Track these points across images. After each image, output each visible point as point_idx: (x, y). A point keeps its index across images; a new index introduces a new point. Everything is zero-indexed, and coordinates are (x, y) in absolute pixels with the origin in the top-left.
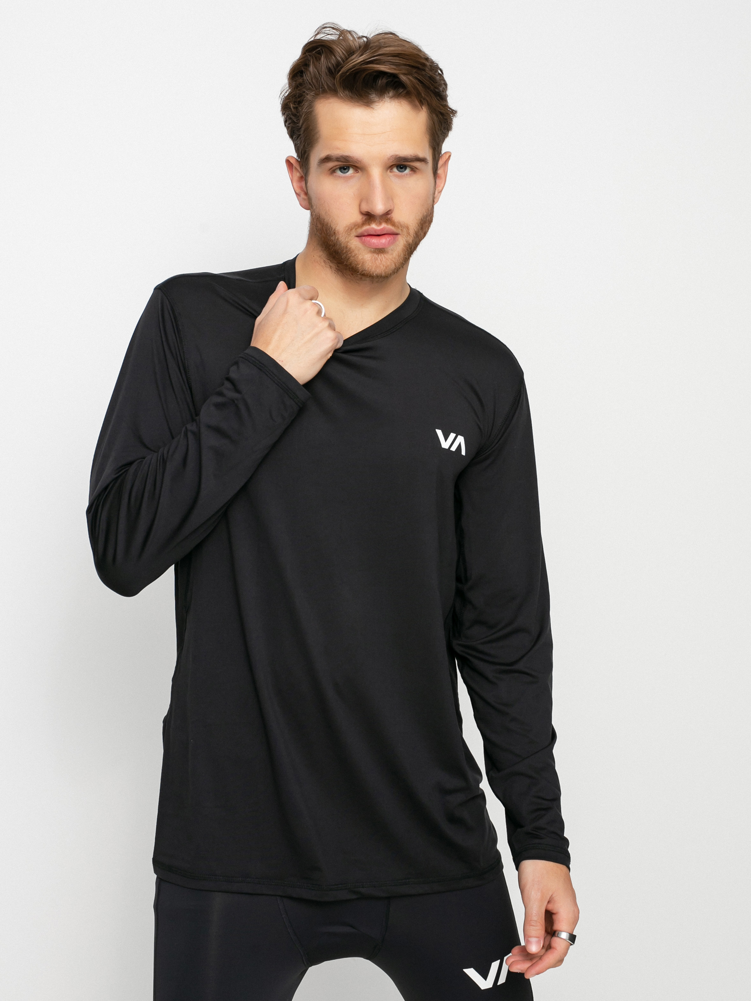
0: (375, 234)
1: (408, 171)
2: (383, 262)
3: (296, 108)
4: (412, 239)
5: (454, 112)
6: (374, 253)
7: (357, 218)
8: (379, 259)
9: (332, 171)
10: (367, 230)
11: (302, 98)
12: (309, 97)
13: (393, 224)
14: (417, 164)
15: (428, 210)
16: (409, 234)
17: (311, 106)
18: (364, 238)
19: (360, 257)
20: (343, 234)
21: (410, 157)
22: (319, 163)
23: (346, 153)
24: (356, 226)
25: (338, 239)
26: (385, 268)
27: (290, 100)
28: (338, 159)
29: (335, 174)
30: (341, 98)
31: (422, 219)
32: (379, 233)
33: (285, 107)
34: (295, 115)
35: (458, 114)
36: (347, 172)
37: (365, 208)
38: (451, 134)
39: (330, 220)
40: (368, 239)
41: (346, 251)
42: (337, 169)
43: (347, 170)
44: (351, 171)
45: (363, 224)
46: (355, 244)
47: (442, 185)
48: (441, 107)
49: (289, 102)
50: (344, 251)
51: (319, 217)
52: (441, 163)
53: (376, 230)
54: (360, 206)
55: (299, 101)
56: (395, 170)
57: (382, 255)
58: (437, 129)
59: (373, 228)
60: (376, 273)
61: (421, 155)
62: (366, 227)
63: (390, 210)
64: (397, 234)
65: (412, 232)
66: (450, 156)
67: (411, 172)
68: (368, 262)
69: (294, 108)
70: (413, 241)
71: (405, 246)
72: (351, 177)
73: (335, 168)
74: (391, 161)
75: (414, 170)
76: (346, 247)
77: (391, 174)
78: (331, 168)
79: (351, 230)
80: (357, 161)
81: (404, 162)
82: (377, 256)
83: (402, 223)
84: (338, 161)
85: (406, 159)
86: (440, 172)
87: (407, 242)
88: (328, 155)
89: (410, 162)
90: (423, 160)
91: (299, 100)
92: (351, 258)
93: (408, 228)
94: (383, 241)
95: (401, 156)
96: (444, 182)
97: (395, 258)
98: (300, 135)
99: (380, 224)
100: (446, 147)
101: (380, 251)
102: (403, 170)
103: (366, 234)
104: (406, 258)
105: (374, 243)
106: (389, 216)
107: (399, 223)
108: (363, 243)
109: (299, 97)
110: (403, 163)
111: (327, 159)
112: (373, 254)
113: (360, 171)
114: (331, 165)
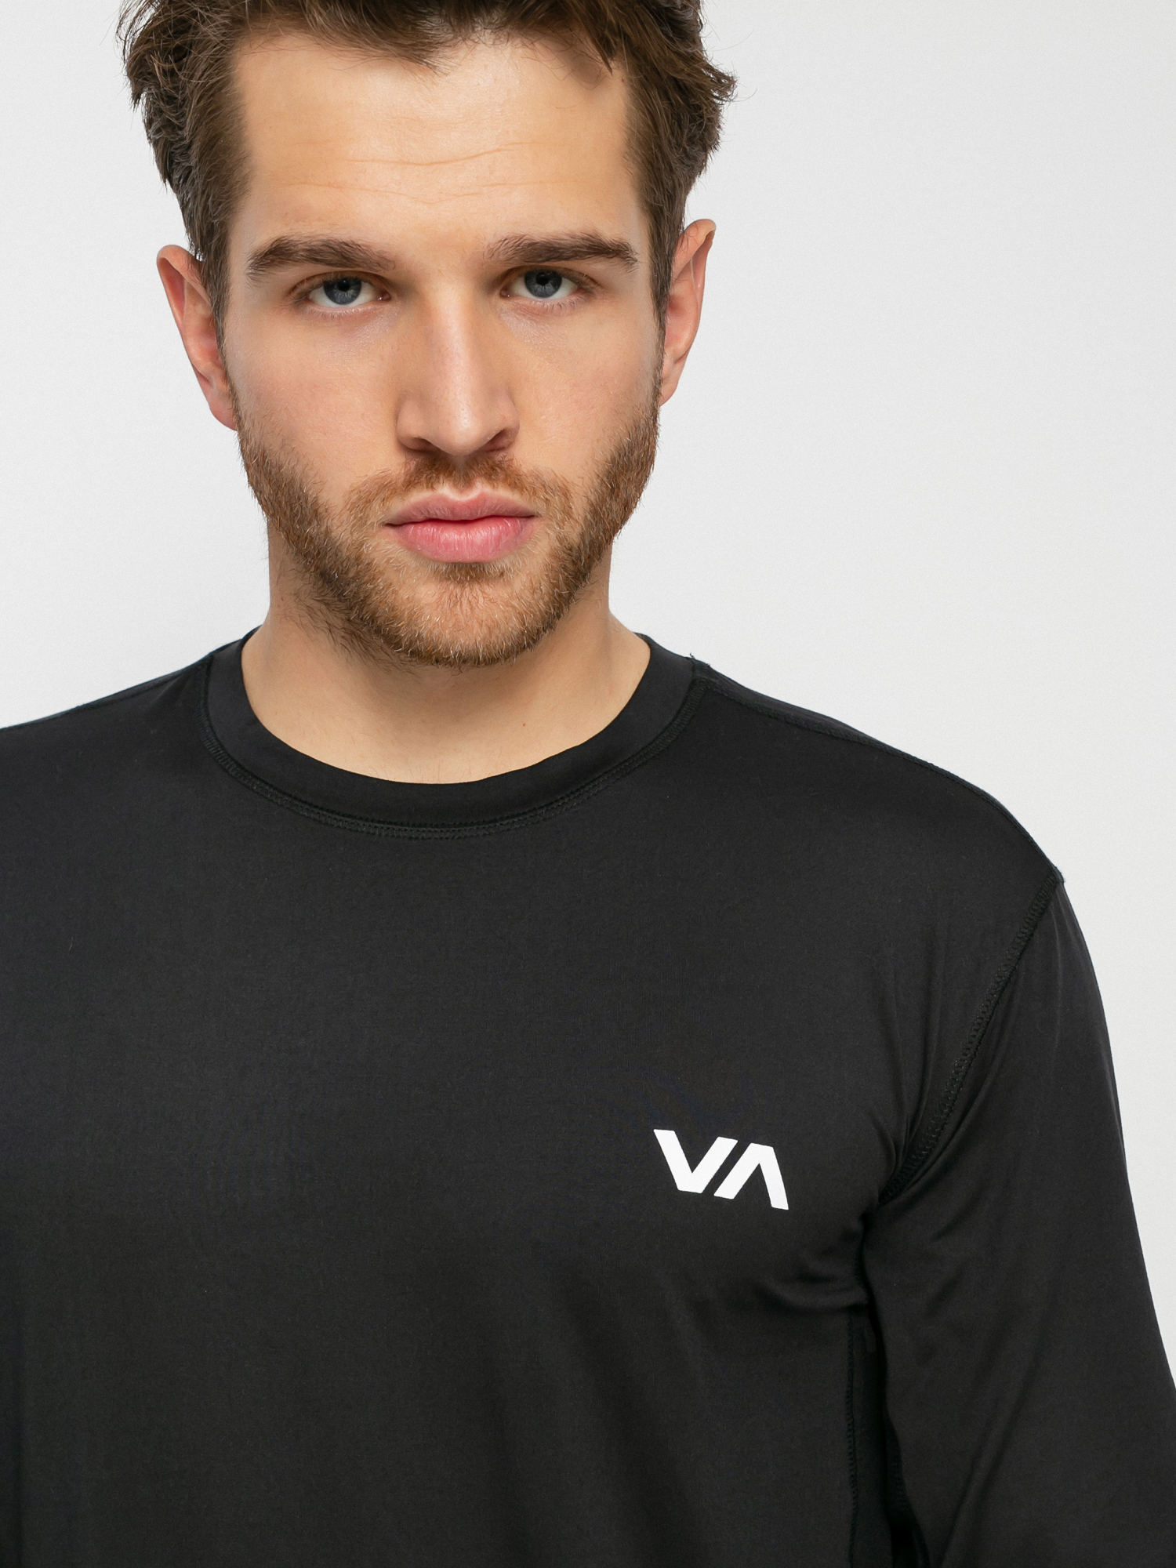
0: (451, 518)
1: (563, 294)
2: (477, 611)
3: (171, 74)
4: (578, 529)
5: (724, 83)
6: (448, 579)
7: (389, 462)
8: (465, 602)
9: (299, 297)
10: (425, 505)
11: (190, 37)
12: (210, 32)
13: (515, 481)
14: (596, 267)
15: (637, 428)
16: (567, 512)
17: (220, 64)
18: (412, 528)
19: (404, 594)
20: (344, 517)
21: (568, 241)
22: (252, 266)
23: (343, 232)
24: (385, 488)
25: (327, 533)
26: (485, 630)
27: (148, 46)
28: (314, 254)
29: (310, 308)
30: (323, 35)
31: (613, 459)
32: (466, 515)
33: (139, 72)
34: (170, 99)
35: (739, 90)
36: (354, 297)
37: (415, 426)
38: (716, 161)
39: (299, 469)
40: (429, 530)
41: (358, 573)
42: (317, 287)
43: (351, 292)
44: (365, 297)
45: (410, 484)
46: (384, 548)
47: (686, 335)
48: (681, 64)
49: (150, 52)
50: (351, 575)
51: (264, 457)
52: (681, 258)
53: (453, 507)
54: (396, 417)
55: (178, 49)
56: (521, 289)
57: (476, 587)
58: (665, 143)
59: (444, 499)
60: (458, 648)
61: (609, 232)
62: (419, 496)
63: (501, 434)
64: (529, 516)
65: (579, 507)
66: (709, 237)
67: (574, 298)
68: (427, 611)
69: (164, 73)
70: (582, 535)
71: (554, 555)
72: (365, 318)
73: (306, 286)
74: (501, 257)
75: (586, 287)
76: (358, 558)
77: (504, 305)
78: (294, 288)
79: (369, 502)
80: (384, 261)
81: (548, 260)
82: (458, 590)
83: (545, 477)
84: (317, 261)
85: (553, 250)
86: (678, 290)
87: (560, 540)
88: (279, 240)
89: (568, 259)
90: (617, 252)
91: (177, 42)
92: (375, 598)
93: (566, 493)
94: (481, 534)
95: (538, 239)
96: (691, 323)
97: (519, 598)
98: (190, 169)
99: (468, 483)
100: (697, 204)
101: (469, 572)
102: (549, 287)
103: (421, 518)
104: (560, 595)
105: (447, 545)
106: (499, 457)
107: (537, 477)
108: (410, 546)
109: (178, 33)
110: (546, 264)
111: (276, 255)
112: (445, 584)
113: (394, 295)
114: (291, 274)
